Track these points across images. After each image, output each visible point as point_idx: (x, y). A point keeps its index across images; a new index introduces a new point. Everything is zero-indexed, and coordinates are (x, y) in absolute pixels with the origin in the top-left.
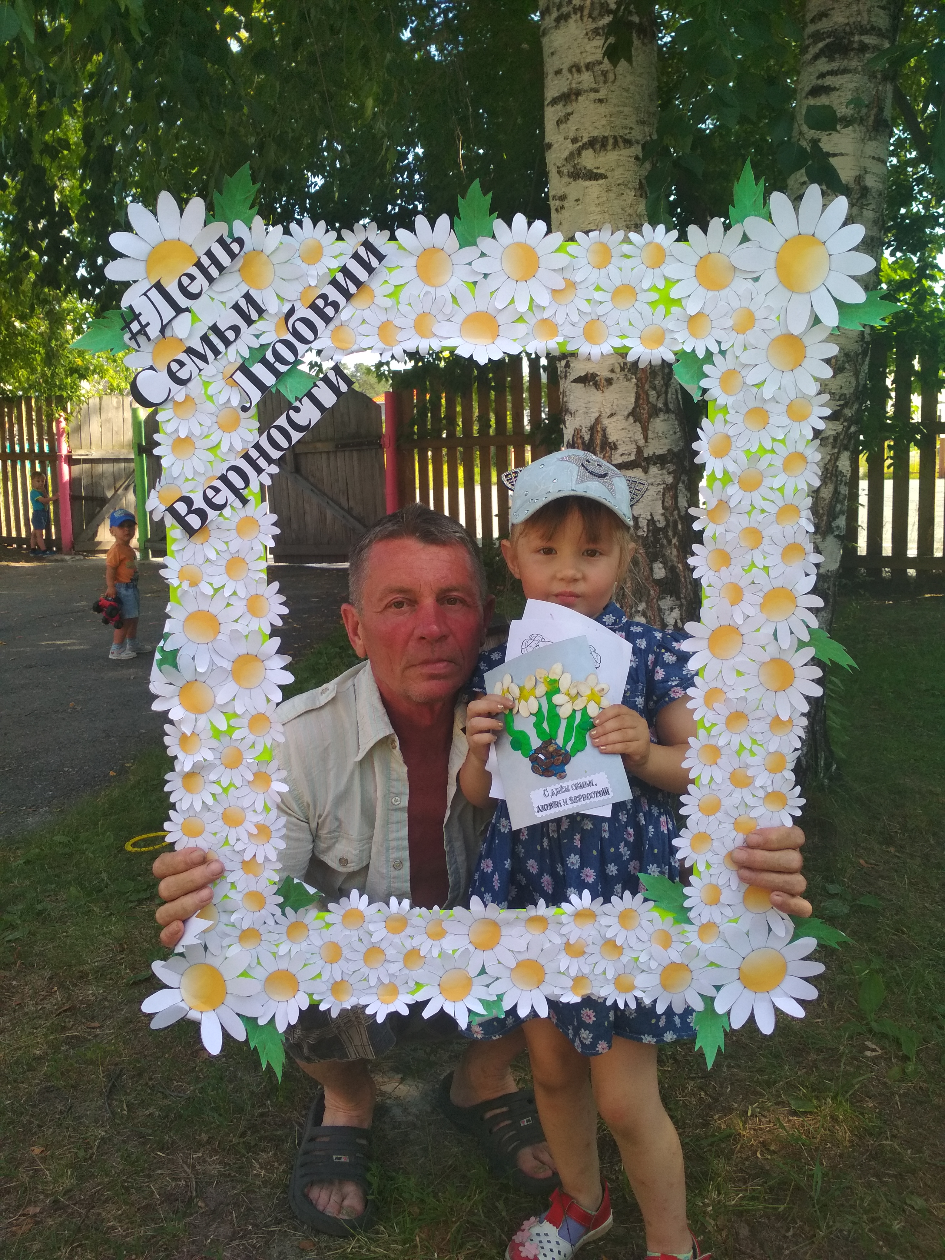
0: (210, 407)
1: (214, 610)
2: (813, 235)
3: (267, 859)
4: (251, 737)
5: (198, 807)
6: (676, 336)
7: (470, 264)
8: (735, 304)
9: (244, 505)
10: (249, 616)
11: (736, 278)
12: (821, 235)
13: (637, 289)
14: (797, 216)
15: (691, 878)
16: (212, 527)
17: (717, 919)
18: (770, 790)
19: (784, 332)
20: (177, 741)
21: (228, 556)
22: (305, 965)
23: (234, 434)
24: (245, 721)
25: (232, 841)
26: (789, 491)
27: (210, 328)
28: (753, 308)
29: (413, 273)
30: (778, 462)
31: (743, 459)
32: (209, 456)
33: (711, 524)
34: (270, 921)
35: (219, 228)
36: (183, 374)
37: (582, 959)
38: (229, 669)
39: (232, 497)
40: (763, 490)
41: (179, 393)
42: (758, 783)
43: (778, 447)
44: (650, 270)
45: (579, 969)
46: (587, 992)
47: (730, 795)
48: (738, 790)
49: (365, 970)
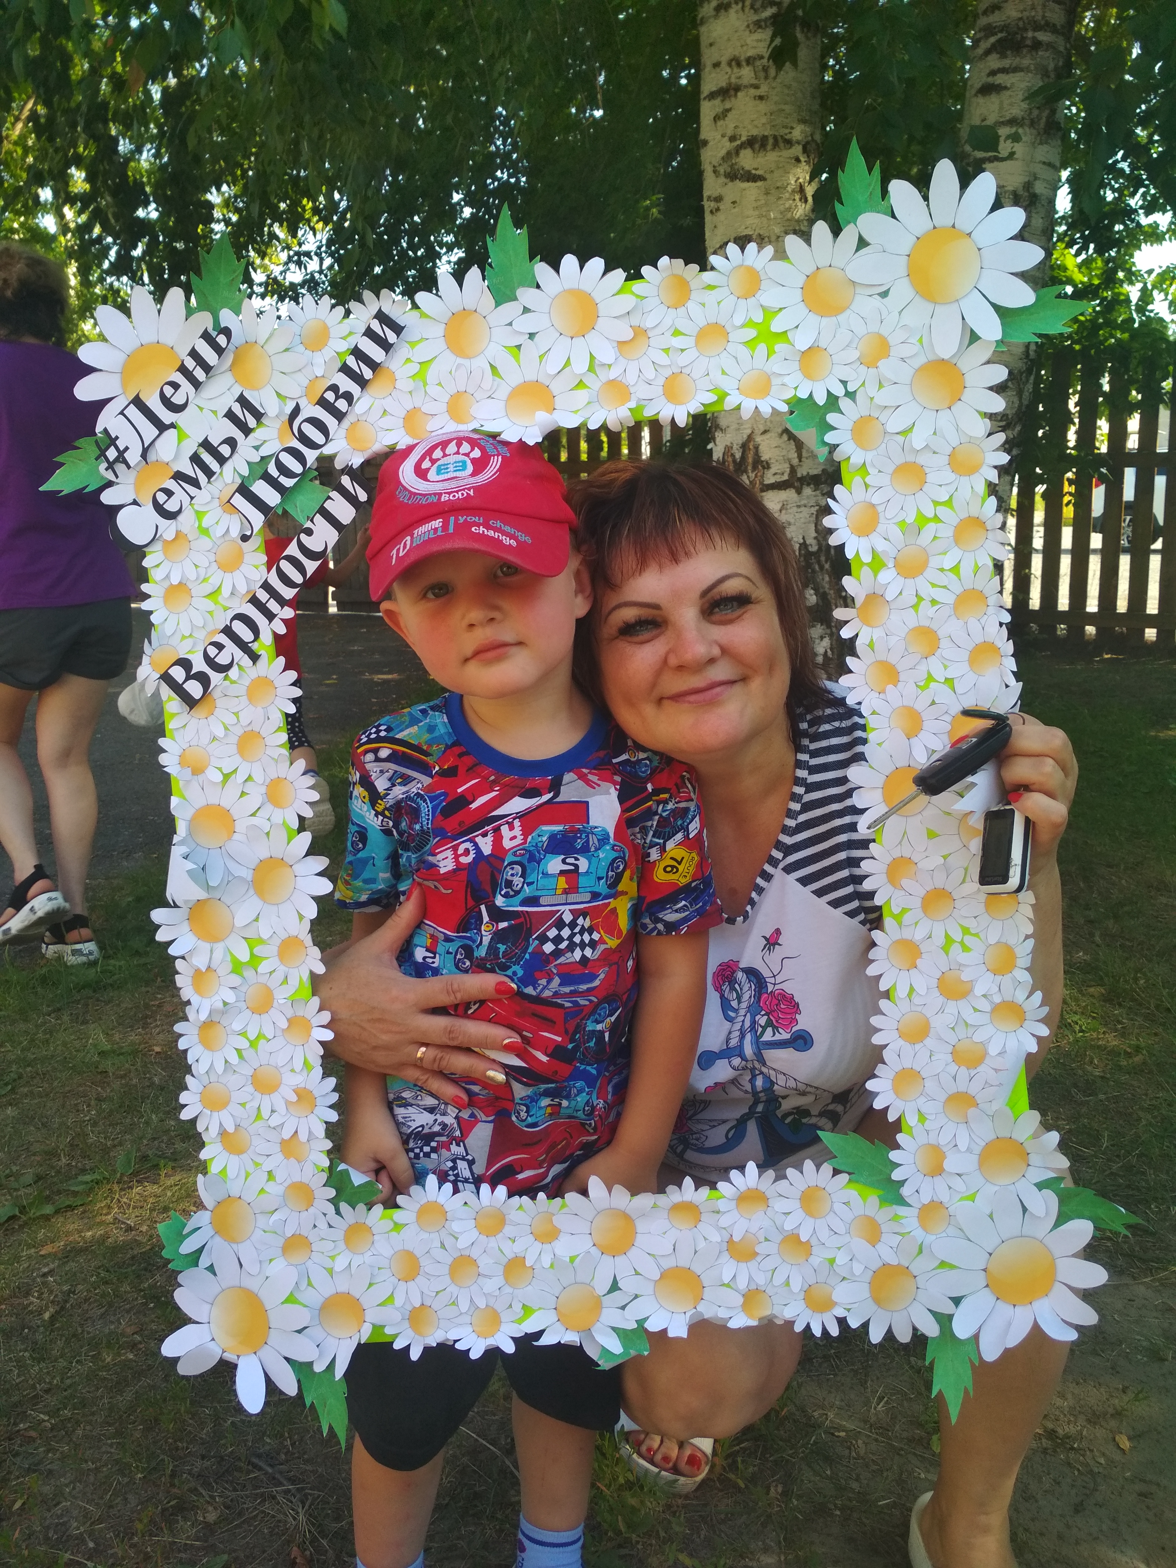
0: (205, 543)
1: (226, 804)
2: (953, 226)
3: (311, 1136)
4: (282, 969)
5: (220, 1067)
6: (786, 380)
7: (510, 324)
8: (861, 330)
9: (254, 663)
10: (269, 807)
11: (857, 297)
12: (964, 225)
13: (728, 328)
14: (928, 205)
15: (899, 1137)
16: (216, 694)
17: (944, 1196)
18: (997, 999)
19: (931, 357)
20: (189, 980)
21: (239, 731)
22: (371, 1284)
23: (237, 573)
24: (272, 949)
25: (266, 1113)
26: (966, 570)
27: (201, 445)
28: (884, 332)
29: (441, 344)
30: (947, 532)
31: (896, 533)
32: (208, 604)
33: (865, 628)
34: (322, 1225)
35: (204, 321)
36: (171, 506)
37: (753, 1264)
38: (249, 879)
39: (239, 653)
40: (930, 573)
41: (168, 529)
42: (979, 990)
43: (942, 511)
44: (742, 302)
45: (751, 1278)
46: (767, 1312)
47: (942, 1010)
48: (951, 1003)
49: (453, 1289)
